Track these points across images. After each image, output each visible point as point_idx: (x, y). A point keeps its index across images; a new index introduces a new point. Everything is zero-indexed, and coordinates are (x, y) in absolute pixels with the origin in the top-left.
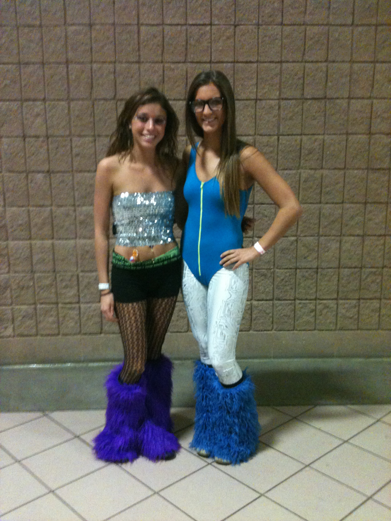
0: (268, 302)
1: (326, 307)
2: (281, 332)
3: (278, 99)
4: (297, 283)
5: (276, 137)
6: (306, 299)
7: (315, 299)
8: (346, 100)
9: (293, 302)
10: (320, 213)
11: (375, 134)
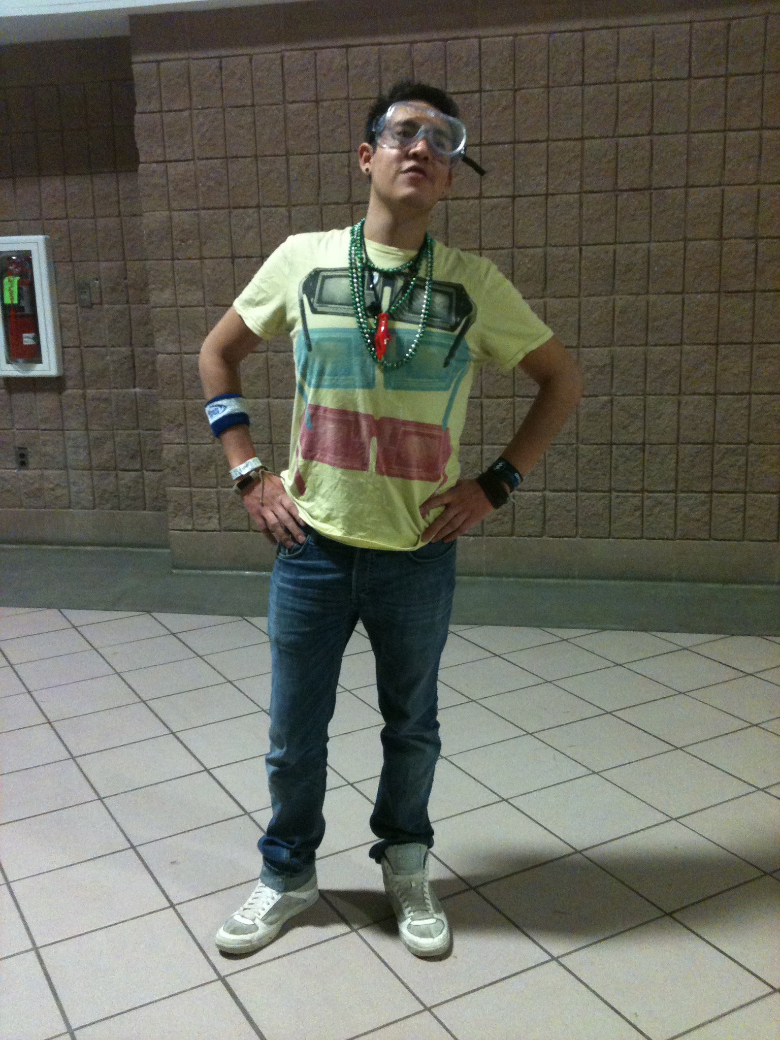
3: (579, 193)
5: (577, 248)
6: (627, 491)
7: (642, 491)
10: (646, 360)
11: (729, 238)
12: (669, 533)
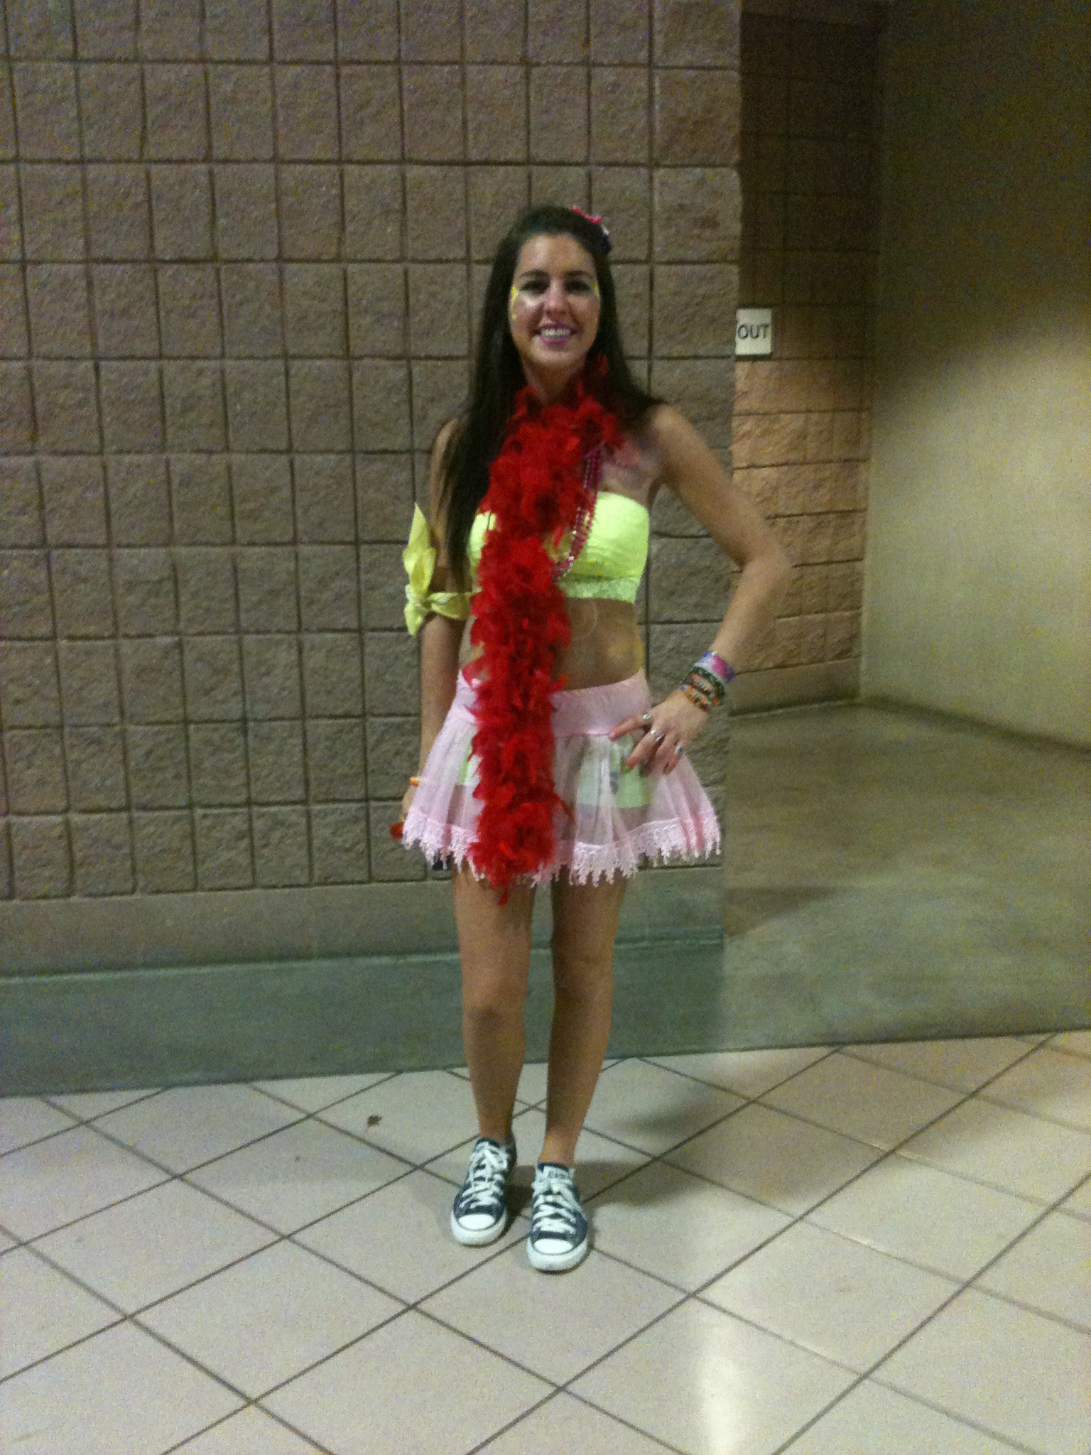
0: (114, 815)
1: (279, 823)
2: (158, 897)
4: (193, 762)
8: (274, 265)
9: (186, 812)
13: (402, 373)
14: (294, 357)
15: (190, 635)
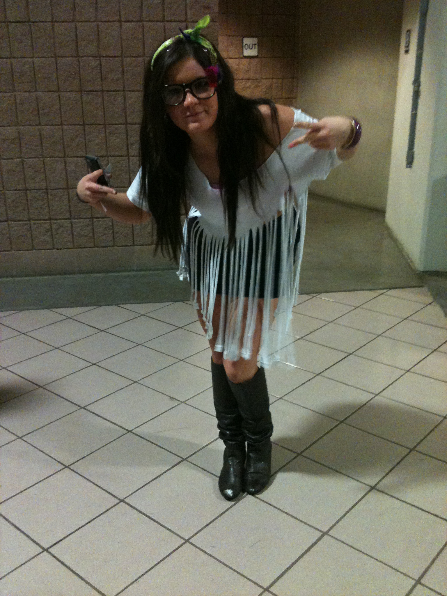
0: (2, 223)
1: (61, 226)
2: (20, 252)
4: (29, 204)
6: (40, 220)
7: (50, 219)
8: (50, 24)
9: (28, 222)
10: (40, 135)
11: (83, 57)
12: (70, 245)
13: (98, 62)
14: (59, 57)
15: (26, 158)
